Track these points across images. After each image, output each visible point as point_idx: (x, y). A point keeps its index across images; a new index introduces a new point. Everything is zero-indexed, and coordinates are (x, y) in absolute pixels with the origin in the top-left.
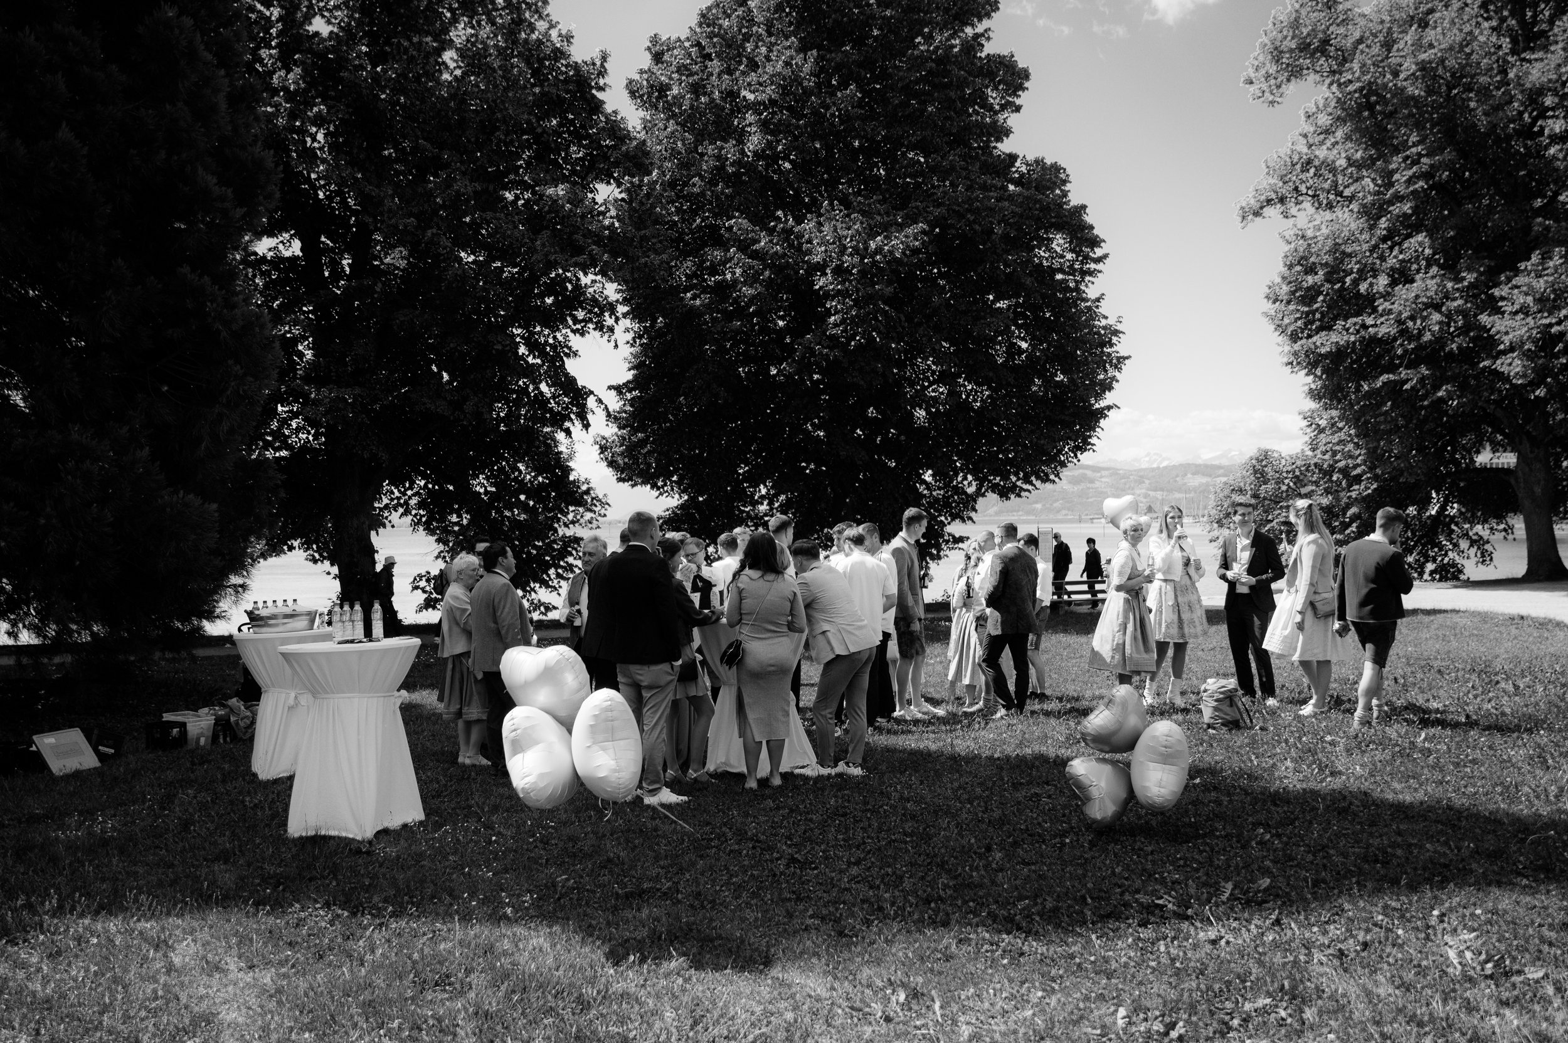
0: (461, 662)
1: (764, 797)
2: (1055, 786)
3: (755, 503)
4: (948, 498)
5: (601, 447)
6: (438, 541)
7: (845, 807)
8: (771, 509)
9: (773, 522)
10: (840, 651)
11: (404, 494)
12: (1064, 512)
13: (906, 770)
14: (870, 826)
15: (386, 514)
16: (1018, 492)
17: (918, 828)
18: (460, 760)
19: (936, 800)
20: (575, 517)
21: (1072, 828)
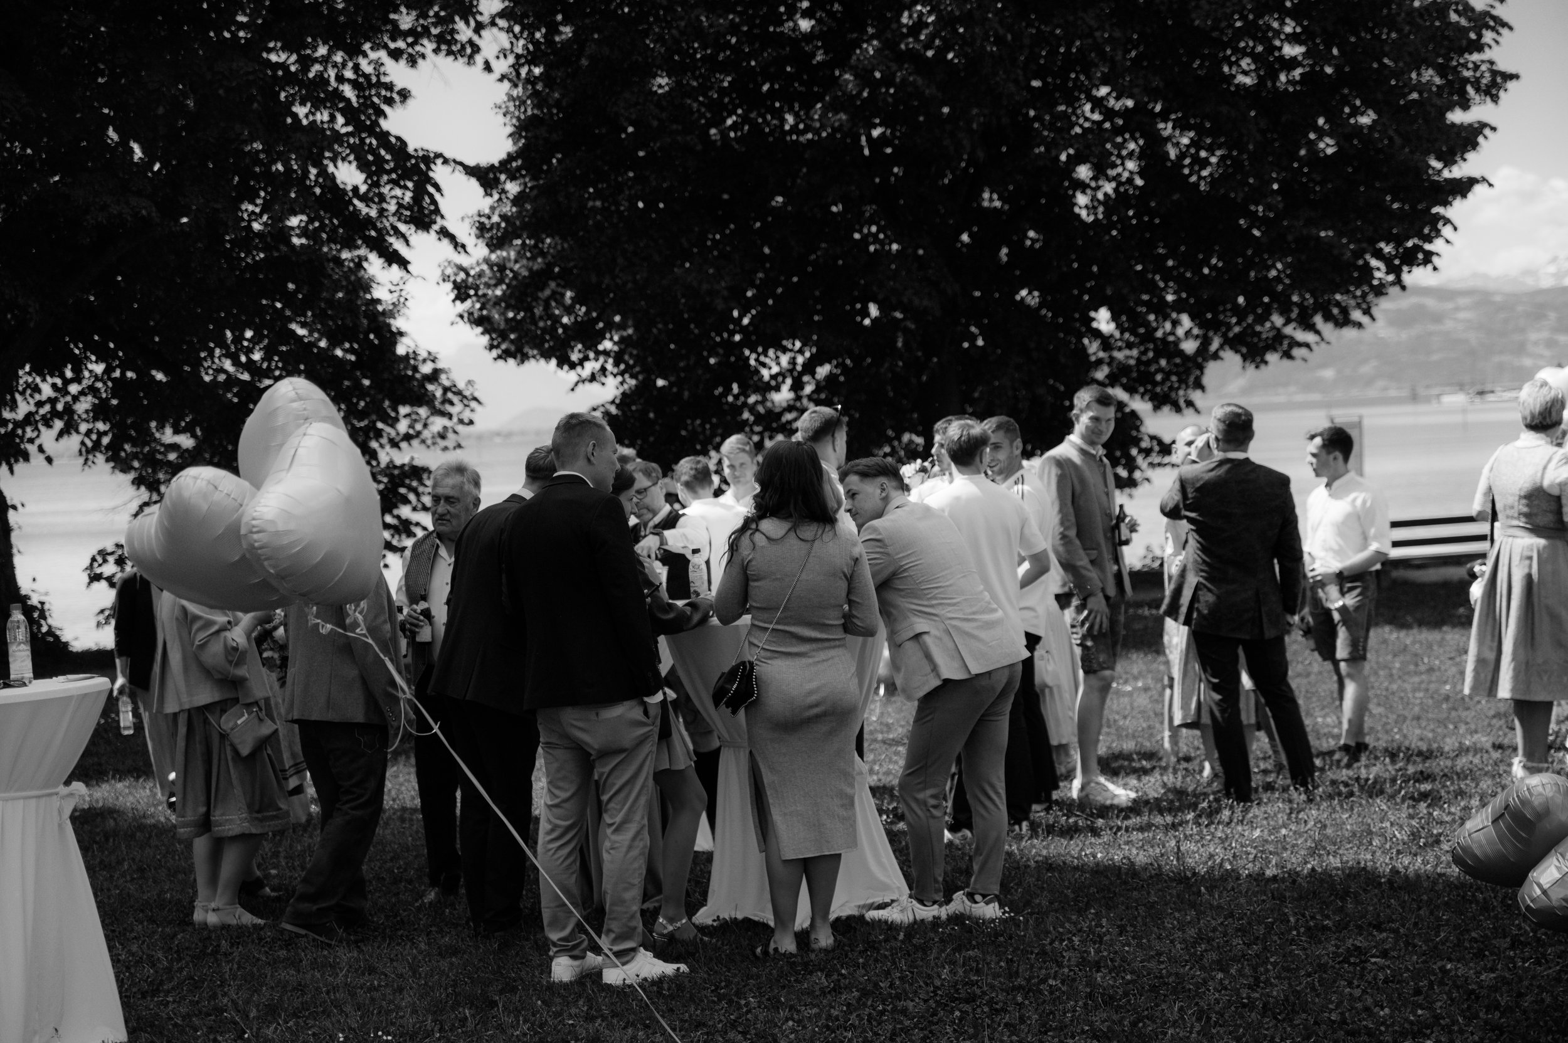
0: (206, 721)
1: (809, 968)
2: (1396, 931)
3: (766, 388)
4: (1149, 363)
5: (457, 286)
6: (138, 482)
7: (973, 984)
8: (798, 398)
9: (806, 422)
10: (950, 671)
11: (63, 391)
12: (1380, 383)
13: (1088, 906)
14: (1022, 1019)
15: (30, 433)
16: (1286, 347)
17: (1120, 1022)
18: (198, 916)
19: (1152, 965)
20: (411, 426)
21: (1437, 1018)
